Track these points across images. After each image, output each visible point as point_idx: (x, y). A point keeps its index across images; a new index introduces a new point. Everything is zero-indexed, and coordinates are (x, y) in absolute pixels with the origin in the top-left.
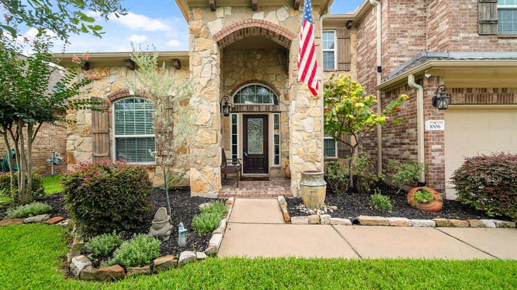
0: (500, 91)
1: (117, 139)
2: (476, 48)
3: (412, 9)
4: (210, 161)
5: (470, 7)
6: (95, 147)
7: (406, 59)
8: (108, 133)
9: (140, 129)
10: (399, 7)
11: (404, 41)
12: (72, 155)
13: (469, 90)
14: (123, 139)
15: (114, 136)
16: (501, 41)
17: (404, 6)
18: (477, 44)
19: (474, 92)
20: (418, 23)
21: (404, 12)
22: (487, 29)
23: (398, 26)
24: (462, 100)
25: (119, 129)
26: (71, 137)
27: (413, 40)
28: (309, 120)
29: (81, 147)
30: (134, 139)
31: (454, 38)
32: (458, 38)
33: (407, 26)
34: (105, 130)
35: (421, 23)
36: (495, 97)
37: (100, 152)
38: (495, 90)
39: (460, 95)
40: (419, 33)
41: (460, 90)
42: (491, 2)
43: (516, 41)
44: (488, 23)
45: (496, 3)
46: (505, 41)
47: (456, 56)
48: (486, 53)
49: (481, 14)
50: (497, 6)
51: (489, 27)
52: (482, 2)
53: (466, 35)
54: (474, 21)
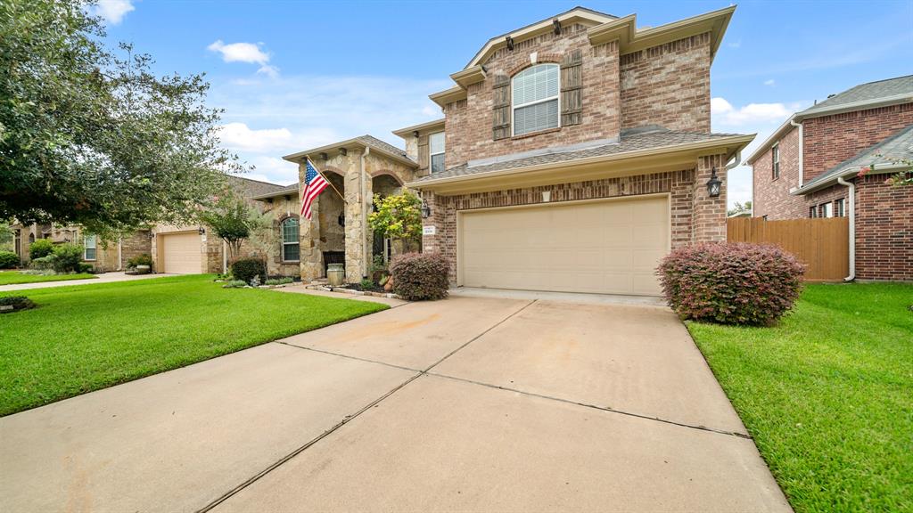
0: (514, 192)
1: (285, 245)
2: (500, 153)
4: (309, 259)
5: (486, 115)
9: (295, 237)
13: (485, 194)
14: (288, 245)
15: (283, 243)
16: (515, 143)
18: (492, 149)
19: (490, 196)
22: (501, 133)
24: (479, 204)
25: (285, 239)
30: (292, 245)
31: (472, 148)
32: (476, 147)
36: (509, 199)
38: (510, 192)
39: (477, 200)
41: (475, 195)
42: (503, 107)
43: (531, 140)
44: (500, 127)
45: (509, 106)
46: (518, 142)
47: (472, 164)
48: (502, 159)
49: (495, 120)
50: (513, 107)
51: (501, 129)
52: (495, 108)
53: (483, 143)
54: (489, 128)
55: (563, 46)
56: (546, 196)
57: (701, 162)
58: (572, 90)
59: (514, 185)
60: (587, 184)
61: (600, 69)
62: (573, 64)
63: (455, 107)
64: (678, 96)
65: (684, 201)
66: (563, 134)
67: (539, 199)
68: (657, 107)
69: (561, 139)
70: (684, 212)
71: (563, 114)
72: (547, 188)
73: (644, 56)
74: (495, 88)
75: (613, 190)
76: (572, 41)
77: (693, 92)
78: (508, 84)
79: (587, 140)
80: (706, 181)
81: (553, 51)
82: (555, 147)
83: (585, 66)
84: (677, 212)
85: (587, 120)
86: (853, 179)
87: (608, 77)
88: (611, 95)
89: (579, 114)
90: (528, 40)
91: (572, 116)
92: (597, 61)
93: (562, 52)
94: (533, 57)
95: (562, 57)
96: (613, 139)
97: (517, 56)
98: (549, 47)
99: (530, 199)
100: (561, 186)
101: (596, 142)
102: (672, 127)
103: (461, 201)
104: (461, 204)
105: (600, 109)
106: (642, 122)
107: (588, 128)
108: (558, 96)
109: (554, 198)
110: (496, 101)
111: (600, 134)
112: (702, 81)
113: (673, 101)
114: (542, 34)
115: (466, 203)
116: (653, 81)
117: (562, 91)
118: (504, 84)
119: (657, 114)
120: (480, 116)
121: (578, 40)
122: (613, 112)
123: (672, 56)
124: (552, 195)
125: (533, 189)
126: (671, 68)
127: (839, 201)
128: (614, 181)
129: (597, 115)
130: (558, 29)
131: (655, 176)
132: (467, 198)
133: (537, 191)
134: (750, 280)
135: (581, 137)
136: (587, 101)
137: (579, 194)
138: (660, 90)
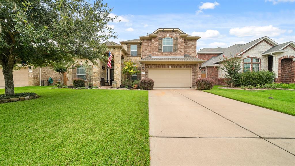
0: (163, 65)
1: (78, 75)
2: (158, 55)
3: (148, 44)
4: (97, 80)
5: (156, 46)
6: (73, 77)
7: (147, 56)
8: (76, 74)
9: (83, 72)
10: (145, 43)
11: (146, 52)
12: (68, 79)
13: (156, 65)
14: (79, 75)
15: (77, 74)
16: (163, 54)
17: (146, 43)
18: (158, 54)
19: (157, 65)
20: (149, 47)
21: (146, 45)
22: (160, 51)
23: (145, 48)
24: (154, 67)
25: (78, 73)
26: (67, 74)
27: (148, 52)
28: (118, 71)
29: (70, 77)
30: (82, 75)
31: (153, 53)
32: (154, 53)
33: (147, 48)
34: (75, 73)
35: (150, 47)
36: (162, 66)
37: (74, 78)
38: (162, 65)
39: (154, 66)
40: (150, 50)
41: (154, 65)
42: (160, 45)
43: (167, 54)
44: (160, 49)
45: (162, 45)
46: (164, 54)
47: (153, 57)
48: (160, 57)
49: (159, 48)
50: (163, 45)
51: (160, 50)
52: (159, 45)
53: (155, 52)
54: (157, 49)
55: (174, 35)
56: (170, 67)
57: (198, 64)
58: (176, 45)
59: (163, 64)
60: (178, 65)
61: (181, 42)
62: (176, 39)
63: (145, 41)
64: (192, 50)
65: (194, 70)
66: (174, 54)
67: (169, 67)
68: (188, 51)
69: (173, 55)
70: (194, 72)
71: (174, 50)
72: (170, 65)
73: (187, 41)
74: (159, 40)
75: (183, 67)
76: (176, 34)
77: (194, 50)
78: (162, 40)
79: (178, 56)
80: (199, 67)
81: (172, 35)
82: (172, 56)
83: (178, 41)
84: (193, 72)
85: (178, 52)
86: (207, 67)
87: (182, 44)
88: (183, 48)
89: (177, 50)
90: (167, 31)
91: (176, 50)
92: (181, 40)
93: (174, 36)
94: (168, 35)
95: (174, 37)
96: (183, 57)
97: (164, 34)
98: (171, 34)
99: (167, 67)
100: (173, 65)
101: (180, 57)
102: (191, 55)
103: (150, 66)
104: (150, 67)
105: (181, 50)
106: (186, 54)
107: (179, 54)
108: (173, 45)
109: (172, 67)
110: (159, 43)
111: (181, 55)
112: (195, 48)
113: (191, 51)
114: (170, 31)
115: (151, 67)
116: (188, 46)
117: (174, 45)
118: (161, 39)
119: (189, 53)
120: (155, 46)
121: (177, 34)
122: (183, 51)
123: (191, 42)
124: (171, 67)
125: (167, 65)
126: (191, 44)
127: (204, 71)
128: (183, 65)
129: (180, 51)
130: (173, 31)
131: (190, 65)
132: (151, 65)
133: (168, 65)
134: (210, 83)
135: (177, 55)
136: (178, 48)
137: (177, 67)
138: (189, 48)
